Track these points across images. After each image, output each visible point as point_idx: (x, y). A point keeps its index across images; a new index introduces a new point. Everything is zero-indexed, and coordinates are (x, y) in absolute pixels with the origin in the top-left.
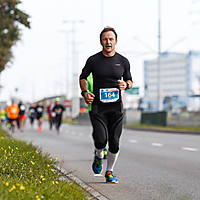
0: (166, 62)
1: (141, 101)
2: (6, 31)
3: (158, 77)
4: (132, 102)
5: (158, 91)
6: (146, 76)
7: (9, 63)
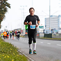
0: (52, 19)
1: (44, 30)
2: (3, 9)
3: (49, 23)
4: (41, 31)
5: (49, 27)
6: (45, 23)
7: (4, 19)
